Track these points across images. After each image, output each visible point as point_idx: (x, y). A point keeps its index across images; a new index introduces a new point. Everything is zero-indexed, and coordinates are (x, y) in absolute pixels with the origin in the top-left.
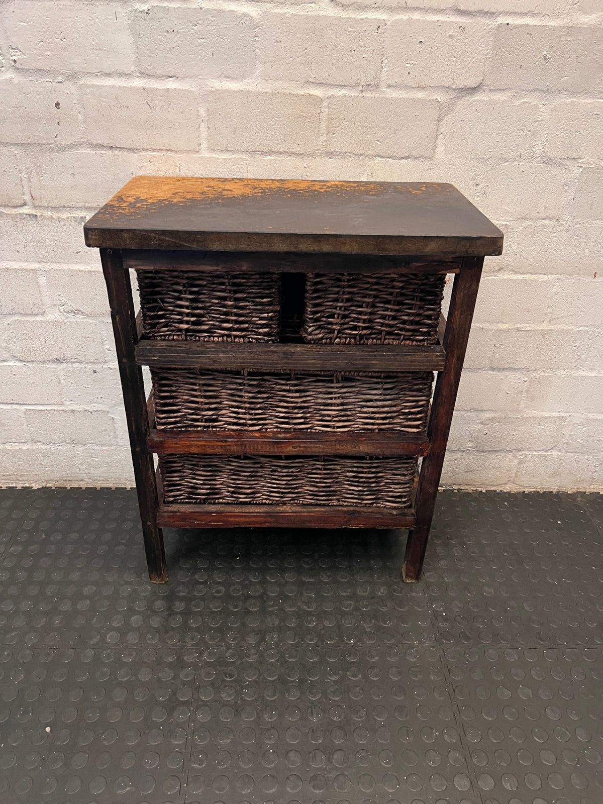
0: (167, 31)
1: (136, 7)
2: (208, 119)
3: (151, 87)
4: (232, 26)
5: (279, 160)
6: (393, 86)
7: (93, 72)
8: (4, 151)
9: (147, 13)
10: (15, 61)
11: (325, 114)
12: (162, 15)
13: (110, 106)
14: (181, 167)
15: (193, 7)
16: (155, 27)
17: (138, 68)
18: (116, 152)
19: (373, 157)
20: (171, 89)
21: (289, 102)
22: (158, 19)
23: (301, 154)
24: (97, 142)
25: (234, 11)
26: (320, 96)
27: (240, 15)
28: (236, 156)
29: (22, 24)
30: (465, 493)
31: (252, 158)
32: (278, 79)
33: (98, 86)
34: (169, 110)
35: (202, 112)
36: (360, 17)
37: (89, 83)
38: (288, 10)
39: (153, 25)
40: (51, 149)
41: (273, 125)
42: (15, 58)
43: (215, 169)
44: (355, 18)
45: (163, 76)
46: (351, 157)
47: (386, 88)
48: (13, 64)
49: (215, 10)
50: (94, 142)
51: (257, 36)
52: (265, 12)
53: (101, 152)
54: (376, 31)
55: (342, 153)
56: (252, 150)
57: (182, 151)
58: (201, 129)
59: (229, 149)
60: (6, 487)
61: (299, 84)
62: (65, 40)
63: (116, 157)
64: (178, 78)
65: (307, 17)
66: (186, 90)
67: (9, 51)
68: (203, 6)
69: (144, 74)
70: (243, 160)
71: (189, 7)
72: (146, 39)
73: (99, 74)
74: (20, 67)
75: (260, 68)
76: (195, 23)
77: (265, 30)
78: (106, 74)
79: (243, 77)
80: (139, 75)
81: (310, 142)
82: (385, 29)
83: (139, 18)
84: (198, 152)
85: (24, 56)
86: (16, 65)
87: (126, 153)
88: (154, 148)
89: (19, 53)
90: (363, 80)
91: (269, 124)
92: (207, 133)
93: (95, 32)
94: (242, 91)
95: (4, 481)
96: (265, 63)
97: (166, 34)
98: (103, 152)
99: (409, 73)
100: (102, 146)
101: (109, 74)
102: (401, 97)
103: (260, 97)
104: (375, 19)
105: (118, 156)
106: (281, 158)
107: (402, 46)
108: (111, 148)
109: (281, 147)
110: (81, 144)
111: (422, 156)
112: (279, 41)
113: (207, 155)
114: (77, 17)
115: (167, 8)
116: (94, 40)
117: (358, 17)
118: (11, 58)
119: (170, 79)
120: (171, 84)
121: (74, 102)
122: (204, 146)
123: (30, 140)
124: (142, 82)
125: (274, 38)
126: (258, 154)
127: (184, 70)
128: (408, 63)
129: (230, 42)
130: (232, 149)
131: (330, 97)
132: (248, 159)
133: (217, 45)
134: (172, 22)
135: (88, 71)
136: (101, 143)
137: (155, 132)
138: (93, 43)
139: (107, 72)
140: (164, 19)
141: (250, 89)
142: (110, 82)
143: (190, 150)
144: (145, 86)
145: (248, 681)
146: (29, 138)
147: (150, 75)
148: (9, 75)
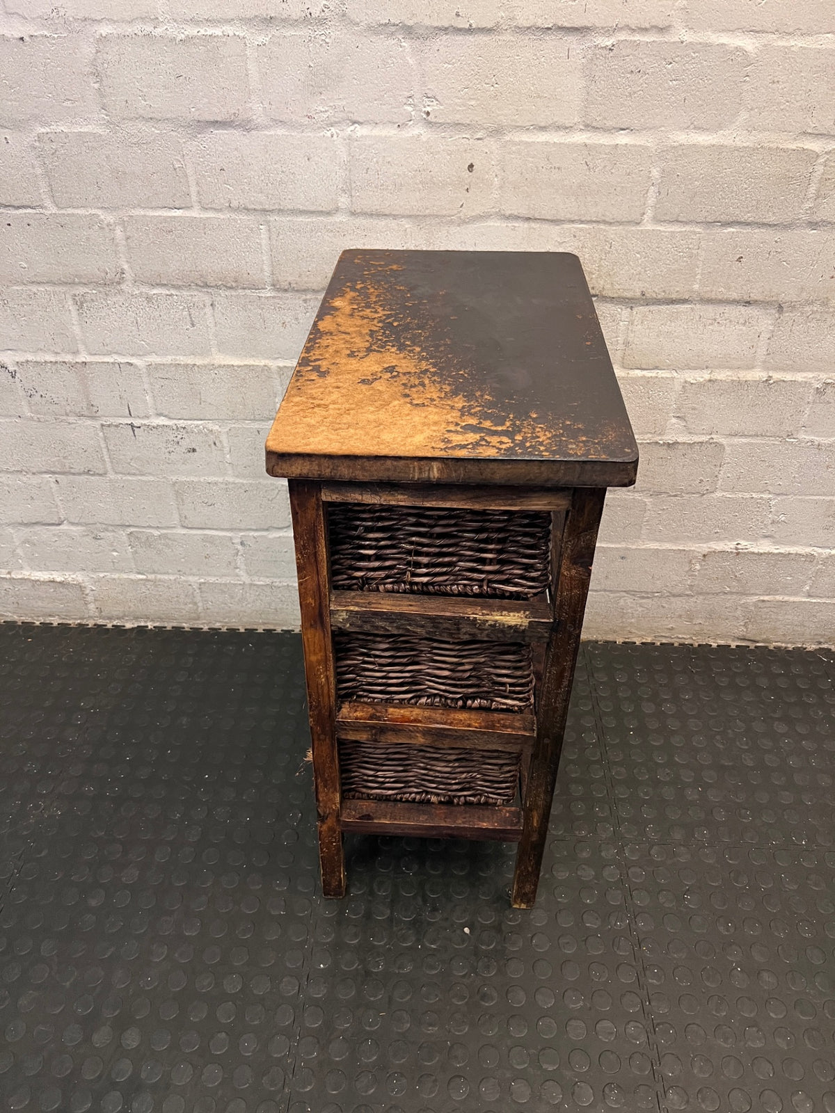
0: (632, 71)
1: (597, 43)
2: (662, 182)
3: (596, 142)
4: (717, 63)
5: (743, 233)
7: (525, 125)
8: (393, 224)
9: (610, 49)
10: (428, 113)
11: (818, 173)
12: (629, 51)
13: (537, 167)
14: (613, 243)
15: (672, 41)
16: (617, 67)
17: (584, 119)
18: (533, 225)
20: (621, 145)
21: (773, 159)
22: (624, 56)
23: (775, 225)
24: (513, 212)
25: (725, 45)
26: (817, 151)
27: (733, 49)
28: (688, 228)
29: (445, 66)
31: (708, 231)
32: (765, 130)
33: (527, 143)
34: (613, 171)
35: (655, 173)
37: (517, 139)
38: (796, 42)
39: (616, 65)
40: (452, 222)
41: (746, 189)
42: (429, 109)
43: (656, 245)
45: (614, 128)
48: (425, 116)
49: (700, 43)
50: (508, 213)
51: (748, 76)
52: (765, 46)
53: (514, 224)
55: (830, 223)
56: (710, 221)
57: (618, 222)
58: (648, 194)
59: (680, 220)
61: (791, 136)
62: (497, 85)
63: (532, 230)
64: (632, 130)
65: (819, 51)
66: (640, 145)
67: (423, 101)
68: (685, 38)
69: (589, 127)
70: (695, 233)
71: (666, 40)
72: (602, 82)
73: (532, 127)
74: (434, 120)
75: (744, 115)
76: (671, 60)
77: (760, 68)
78: (540, 127)
79: (720, 127)
81: (790, 209)
83: (598, 56)
84: (638, 224)
85: (441, 107)
86: (429, 118)
87: (546, 226)
88: (583, 219)
89: (435, 102)
91: (740, 187)
92: (655, 200)
93: (538, 75)
94: (713, 146)
96: (751, 110)
97: (629, 76)
98: (517, 225)
100: (517, 218)
101: (545, 127)
103: (736, 154)
105: (534, 229)
106: (748, 230)
108: (528, 219)
109: (748, 217)
110: (491, 215)
112: (776, 80)
113: (650, 227)
114: (518, 56)
115: (638, 42)
116: (533, 84)
118: (424, 109)
119: (622, 132)
120: (623, 139)
121: (493, 163)
123: (427, 211)
124: (584, 137)
125: (770, 77)
126: (717, 226)
127: (642, 120)
129: (711, 84)
130: (684, 220)
131: (830, 152)
132: (703, 232)
133: (693, 88)
134: (641, 61)
135: (518, 124)
136: (516, 214)
137: (589, 199)
138: (532, 88)
139: (543, 124)
140: (631, 57)
141: (725, 143)
142: (544, 138)
143: (629, 222)
144: (587, 142)
145: (687, 885)
146: (427, 209)
147: (597, 128)
148: (418, 130)
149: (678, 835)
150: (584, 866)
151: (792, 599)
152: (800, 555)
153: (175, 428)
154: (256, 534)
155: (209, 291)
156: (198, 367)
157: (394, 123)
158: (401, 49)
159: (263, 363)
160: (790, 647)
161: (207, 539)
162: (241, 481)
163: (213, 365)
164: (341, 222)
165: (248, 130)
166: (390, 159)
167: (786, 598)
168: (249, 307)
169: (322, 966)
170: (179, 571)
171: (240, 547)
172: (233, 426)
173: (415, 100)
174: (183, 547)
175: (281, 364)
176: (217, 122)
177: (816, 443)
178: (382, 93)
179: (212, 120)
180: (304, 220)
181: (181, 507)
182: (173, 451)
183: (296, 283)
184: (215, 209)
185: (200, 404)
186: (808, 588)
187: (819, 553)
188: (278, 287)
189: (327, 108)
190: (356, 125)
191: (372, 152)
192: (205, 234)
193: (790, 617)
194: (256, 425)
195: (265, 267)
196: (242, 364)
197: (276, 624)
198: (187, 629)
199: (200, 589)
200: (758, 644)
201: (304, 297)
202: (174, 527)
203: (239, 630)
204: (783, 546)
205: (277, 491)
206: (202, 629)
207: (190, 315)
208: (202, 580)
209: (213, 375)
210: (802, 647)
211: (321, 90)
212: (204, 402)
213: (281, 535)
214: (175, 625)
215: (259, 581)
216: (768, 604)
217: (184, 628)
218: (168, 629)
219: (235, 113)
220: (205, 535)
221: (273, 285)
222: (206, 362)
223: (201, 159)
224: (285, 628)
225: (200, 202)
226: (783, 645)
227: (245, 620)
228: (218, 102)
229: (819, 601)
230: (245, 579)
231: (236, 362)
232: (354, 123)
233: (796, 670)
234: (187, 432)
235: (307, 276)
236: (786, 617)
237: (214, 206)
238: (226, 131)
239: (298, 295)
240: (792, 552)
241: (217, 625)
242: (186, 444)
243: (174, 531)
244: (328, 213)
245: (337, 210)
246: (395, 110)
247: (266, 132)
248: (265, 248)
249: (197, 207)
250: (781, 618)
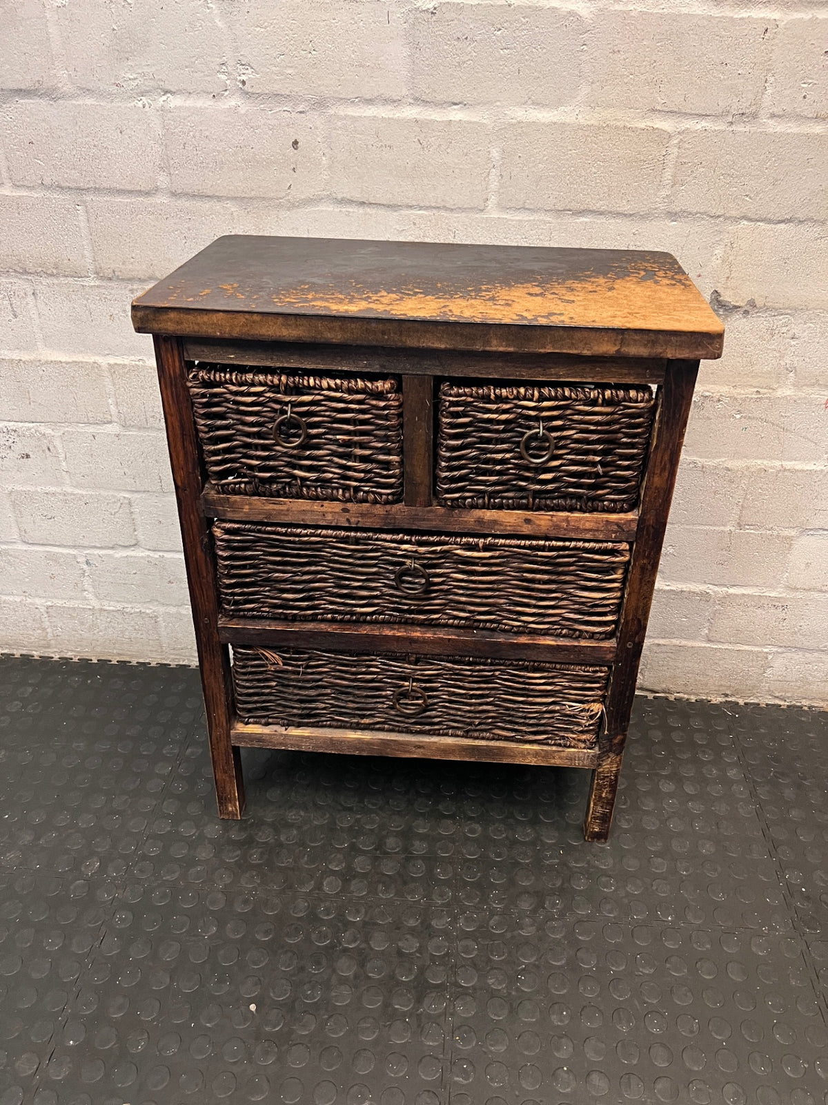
0: (458, 38)
1: (418, 5)
2: (503, 164)
3: (427, 118)
4: (550, 30)
5: (597, 224)
6: (779, 116)
7: (349, 97)
8: (218, 207)
9: (432, 13)
10: (244, 83)
11: (672, 156)
12: (453, 15)
13: (367, 146)
14: (457, 232)
15: (499, 3)
16: (441, 33)
17: (412, 91)
18: (369, 210)
19: (737, 220)
20: (455, 121)
21: (622, 139)
22: (447, 21)
23: (631, 215)
24: (345, 195)
25: (556, 8)
26: (669, 131)
27: (565, 14)
28: (536, 217)
29: (258, 29)
30: (820, 712)
31: (559, 221)
32: (610, 106)
33: (353, 117)
34: (449, 150)
35: (495, 153)
36: (740, 16)
37: (342, 113)
38: (634, 6)
39: (439, 30)
40: (280, 206)
41: (595, 173)
42: (244, 78)
43: (504, 235)
44: (732, 17)
45: (446, 102)
46: (703, 219)
47: (768, 118)
48: (241, 86)
49: (530, 7)
50: (340, 196)
51: (585, 45)
52: (600, 10)
53: (348, 209)
54: (762, 36)
55: (690, 213)
56: (560, 209)
57: (460, 208)
58: (490, 178)
59: (527, 207)
60: (177, 665)
61: (639, 113)
62: (314, 52)
63: (368, 216)
64: (465, 105)
65: (662, 16)
66: (475, 122)
67: (237, 69)
68: (513, 2)
69: (419, 101)
70: (545, 223)
71: (492, 3)
72: (427, 50)
73: (357, 100)
74: (250, 90)
75: (585, 90)
76: (499, 26)
77: (598, 35)
78: (367, 100)
79: (559, 103)
80: (412, 101)
81: (645, 197)
82: (775, 33)
83: (420, 20)
84: (482, 211)
85: (257, 76)
86: (245, 87)
87: (382, 212)
88: (422, 205)
89: (250, 71)
90: (734, 107)
91: (589, 171)
92: (498, 184)
93: (357, 41)
94: (555, 123)
95: (173, 656)
96: (592, 83)
97: (456, 43)
98: (351, 210)
99: (805, 97)
100: (350, 202)
101: (370, 100)
102: (789, 131)
103: (580, 133)
104: (761, 19)
105: (371, 215)
106: (602, 219)
107: (798, 58)
108: (363, 203)
109: (600, 205)
110: (322, 199)
111: (811, 219)
112: (616, 50)
113: (495, 215)
114: (334, 19)
115: (462, 5)
116: (354, 52)
117: (736, 16)
118: (239, 78)
119: (455, 107)
120: (456, 114)
121: (319, 139)
122: (493, 200)
123: (253, 193)
124: (414, 111)
125: (610, 46)
126: (568, 214)
127: (475, 94)
128: (805, 83)
129: (545, 53)
130: (532, 207)
131: (683, 132)
132: (553, 221)
133: (527, 57)
134: (466, 26)
135: (341, 96)
136: (349, 197)
137: (426, 181)
138: (353, 56)
139: (368, 97)
140: (456, 22)
141: (568, 121)
142: (371, 112)
143: (472, 208)
144: (418, 117)
145: (524, 963)
146: (253, 190)
147: (427, 102)
148: (233, 101)
149: (526, 905)
150: (408, 936)
151: (690, 643)
152: (694, 593)
153: (5, 430)
154: (102, 552)
155: (30, 278)
156: (24, 362)
157: (209, 93)
158: (208, 11)
159: (92, 359)
160: (693, 698)
161: (51, 557)
162: (80, 492)
163: (40, 361)
164: (163, 204)
165: (55, 99)
166: (207, 133)
167: (684, 642)
168: (73, 297)
169: (71, 1042)
170: (24, 592)
171: (85, 567)
172: (67, 429)
173: (229, 68)
174: (26, 566)
175: (112, 361)
176: (21, 90)
177: (700, 465)
178: (193, 60)
179: (16, 88)
180: (121, 200)
181: (20, 520)
182: (5, 457)
183: (120, 271)
184: (28, 187)
185: (30, 404)
186: (707, 632)
187: (714, 592)
188: (102, 275)
189: (135, 76)
190: (169, 95)
191: (187, 125)
192: (19, 214)
193: (690, 665)
194: (92, 429)
195: (86, 252)
196: (70, 360)
197: (132, 656)
198: (36, 658)
199: (47, 613)
200: (657, 695)
201: (130, 287)
202: (14, 542)
203: (91, 660)
204: (674, 582)
205: (119, 504)
206: (52, 658)
207: (11, 305)
208: (49, 603)
209: (41, 372)
210: (706, 699)
211: (127, 56)
212: (34, 402)
213: (128, 554)
214: (24, 652)
215: (109, 606)
216: (664, 649)
217: (33, 656)
218: (16, 656)
219: (38, 81)
220: (48, 552)
221: (97, 273)
222: (32, 358)
223: (9, 132)
224: (141, 661)
225: (11, 179)
226: (686, 696)
227: (99, 649)
228: (20, 68)
229: (720, 647)
230: (95, 603)
231: (64, 358)
232: (166, 92)
233: (696, 723)
234: (19, 436)
235: (132, 263)
236: (686, 664)
237: (26, 183)
238: (31, 101)
239: (124, 284)
240: (685, 589)
241: (69, 655)
242: (19, 448)
243: (15, 546)
244: (148, 194)
245: (157, 189)
246: (209, 78)
247: (74, 102)
248: (84, 232)
249: (8, 184)
250: (680, 666)
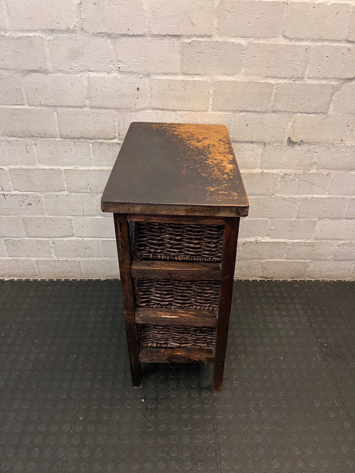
0: (199, 52)
1: (184, 41)
2: (214, 95)
3: (187, 79)
4: (232, 49)
5: (248, 115)
6: (311, 78)
7: (158, 73)
8: (108, 112)
9: (189, 44)
10: (119, 68)
11: (274, 92)
12: (197, 44)
13: (164, 89)
14: (197, 119)
15: (213, 41)
16: (193, 50)
17: (181, 70)
18: (165, 112)
19: (296, 113)
20: (197, 81)
21: (256, 86)
22: (195, 46)
23: (260, 112)
24: (156, 107)
25: (234, 42)
26: (273, 83)
27: (237, 44)
28: (226, 113)
29: (125, 49)
30: (326, 282)
31: (234, 114)
32: (252, 75)
33: (160, 79)
34: (195, 91)
35: (211, 91)
36: (298, 45)
37: (155, 78)
38: (261, 41)
40: (132, 111)
41: (247, 98)
43: (214, 120)
44: (295, 45)
45: (194, 74)
46: (285, 113)
47: (307, 79)
48: (118, 69)
49: (224, 42)
50: (154, 107)
51: (244, 54)
52: (249, 43)
54: (305, 51)
55: (281, 111)
56: (234, 110)
57: (198, 111)
58: (209, 100)
59: (223, 110)
60: (88, 280)
61: (262, 77)
62: (146, 57)
63: (164, 114)
64: (201, 75)
65: (271, 45)
66: (205, 81)
67: (117, 63)
68: (218, 40)
69: (184, 74)
70: (229, 115)
71: (211, 40)
72: (188, 56)
73: (161, 74)
74: (122, 70)
75: (243, 70)
76: (213, 48)
77: (248, 51)
79: (234, 74)
80: (181, 74)
81: (265, 106)
82: (310, 50)
83: (185, 46)
84: (206, 111)
85: (125, 65)
86: (120, 70)
87: (170, 112)
88: (184, 109)
89: (122, 64)
90: (296, 75)
91: (245, 97)
92: (212, 102)
93: (162, 53)
94: (233, 81)
95: (86, 276)
96: (246, 67)
97: (198, 54)
98: (158, 112)
99: (320, 71)
100: (158, 109)
101: (166, 73)
102: (314, 83)
103: (242, 84)
104: (305, 45)
106: (249, 113)
107: (317, 58)
108: (163, 110)
109: (249, 109)
110: (148, 108)
111: (322, 112)
112: (255, 56)
113: (211, 113)
114: (154, 46)
115: (200, 41)
116: (161, 57)
117: (296, 45)
118: (118, 66)
119: (197, 76)
120: (197, 78)
121: (147, 87)
122: (210, 107)
124: (182, 77)
125: (252, 55)
126: (237, 112)
127: (204, 71)
128: (320, 67)
129: (230, 57)
130: (224, 110)
131: (278, 84)
132: (232, 114)
133: (223, 59)
134: (202, 48)
135: (155, 72)
136: (158, 107)
137: (186, 101)
138: (160, 58)
139: (165, 72)
140: (198, 47)
141: (237, 80)
142: (166, 77)
143: (202, 111)
144: (183, 79)
146: (122, 105)
147: (187, 74)
148: (116, 74)
149: (232, 357)
151: (280, 260)
152: (282, 242)
153: (22, 195)
154: (59, 239)
155: (34, 138)
156: (31, 170)
157: (106, 71)
158: (107, 43)
159: (58, 168)
160: (281, 280)
161: (38, 242)
162: (51, 217)
163: (37, 169)
164: (87, 111)
165: (46, 74)
166: (105, 86)
167: (278, 260)
168: (51, 145)
169: (81, 418)
170: (27, 255)
171: (52, 245)
172: (47, 194)
173: (114, 63)
174: (28, 245)
175: (66, 168)
176: (33, 70)
177: (284, 197)
178: (100, 60)
179: (31, 70)
180: (71, 110)
181: (26, 228)
182: (22, 205)
183: (70, 135)
184: (35, 106)
185: (32, 185)
186: (286, 256)
187: (289, 242)
188: (62, 137)
189: (78, 65)
190: (91, 72)
191: (98, 83)
192: (31, 115)
193: (280, 268)
194: (57, 193)
195: (56, 129)
196: (49, 168)
197: (70, 277)
198: (31, 280)
199: (36, 263)
200: (268, 279)
201: (73, 141)
202: (24, 237)
203: (54, 280)
204: (274, 239)
205: (67, 221)
206: (38, 280)
207: (26, 148)
208: (37, 259)
209: (37, 173)
210: (286, 280)
211: (75, 58)
212: (34, 184)
213: (70, 239)
214: (26, 278)
215: (61, 259)
216: (271, 263)
217: (30, 280)
218: (23, 280)
219: (40, 67)
220: (37, 240)
221: (60, 136)
222: (34, 168)
223: (28, 85)
224: (73, 279)
225: (28, 102)
226: (278, 279)
227: (56, 275)
228: (33, 62)
229: (291, 261)
230: (56, 258)
231: (46, 167)
232: (90, 71)
233: (283, 289)
234: (27, 197)
235: (74, 132)
236: (278, 268)
237: (34, 104)
238: (37, 74)
239: (71, 140)
240: (278, 241)
241: (44, 278)
242: (27, 202)
243: (24, 238)
244: (82, 107)
245: (85, 106)
246: (106, 66)
247: (54, 75)
248: (56, 121)
249: (27, 104)
250: (276, 268)
